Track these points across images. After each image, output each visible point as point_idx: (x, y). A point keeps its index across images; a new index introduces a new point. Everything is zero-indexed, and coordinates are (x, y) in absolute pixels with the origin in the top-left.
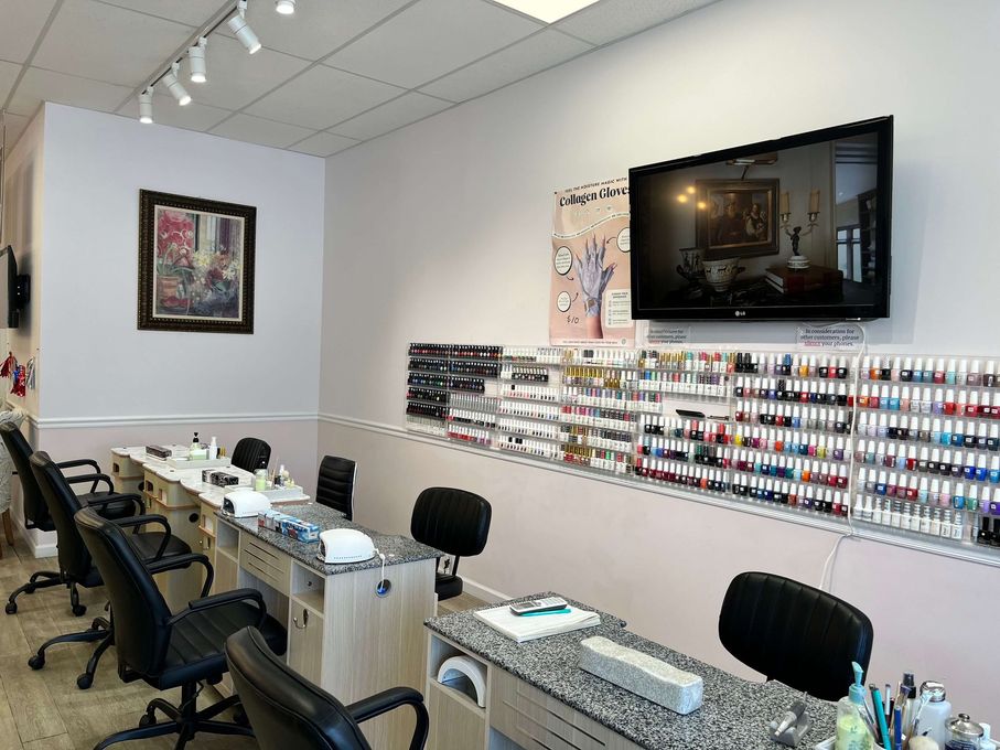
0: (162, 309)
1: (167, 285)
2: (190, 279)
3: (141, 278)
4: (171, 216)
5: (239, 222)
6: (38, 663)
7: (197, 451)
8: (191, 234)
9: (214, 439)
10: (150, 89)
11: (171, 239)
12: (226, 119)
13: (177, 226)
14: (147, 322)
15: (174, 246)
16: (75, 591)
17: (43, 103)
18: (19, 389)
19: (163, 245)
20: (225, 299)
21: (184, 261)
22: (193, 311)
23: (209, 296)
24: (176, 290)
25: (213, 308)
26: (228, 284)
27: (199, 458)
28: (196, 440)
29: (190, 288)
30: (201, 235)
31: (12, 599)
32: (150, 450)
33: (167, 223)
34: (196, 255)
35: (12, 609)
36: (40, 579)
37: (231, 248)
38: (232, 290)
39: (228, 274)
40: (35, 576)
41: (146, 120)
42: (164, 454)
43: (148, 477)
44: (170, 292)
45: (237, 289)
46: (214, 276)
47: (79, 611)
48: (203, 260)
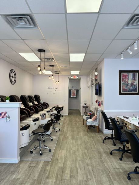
0: (123, 91)
1: (124, 87)
2: (128, 85)
3: (119, 86)
4: (124, 74)
5: (137, 74)
6: (111, 153)
7: (134, 118)
8: (128, 77)
9: (138, 116)
10: (123, 53)
11: (124, 78)
12: (135, 55)
13: (125, 76)
14: (120, 94)
15: (125, 80)
16: (114, 141)
17: (104, 59)
18: (99, 105)
19: (123, 80)
20: (134, 89)
21: (127, 82)
22: (128, 91)
23: (131, 88)
24: (125, 87)
25: (132, 90)
26: (135, 86)
27: (135, 119)
28: (134, 116)
29: (128, 87)
30: (130, 77)
31: (103, 141)
32: (124, 117)
33: (124, 76)
34: (129, 81)
35: (103, 142)
36: (107, 138)
37: (135, 79)
38: (136, 87)
39: (135, 84)
40: (106, 137)
41: (122, 58)
42: (127, 118)
43: (125, 122)
44: (124, 88)
45: (137, 86)
46: (132, 84)
47: (115, 145)
48: (130, 82)
